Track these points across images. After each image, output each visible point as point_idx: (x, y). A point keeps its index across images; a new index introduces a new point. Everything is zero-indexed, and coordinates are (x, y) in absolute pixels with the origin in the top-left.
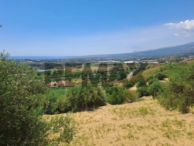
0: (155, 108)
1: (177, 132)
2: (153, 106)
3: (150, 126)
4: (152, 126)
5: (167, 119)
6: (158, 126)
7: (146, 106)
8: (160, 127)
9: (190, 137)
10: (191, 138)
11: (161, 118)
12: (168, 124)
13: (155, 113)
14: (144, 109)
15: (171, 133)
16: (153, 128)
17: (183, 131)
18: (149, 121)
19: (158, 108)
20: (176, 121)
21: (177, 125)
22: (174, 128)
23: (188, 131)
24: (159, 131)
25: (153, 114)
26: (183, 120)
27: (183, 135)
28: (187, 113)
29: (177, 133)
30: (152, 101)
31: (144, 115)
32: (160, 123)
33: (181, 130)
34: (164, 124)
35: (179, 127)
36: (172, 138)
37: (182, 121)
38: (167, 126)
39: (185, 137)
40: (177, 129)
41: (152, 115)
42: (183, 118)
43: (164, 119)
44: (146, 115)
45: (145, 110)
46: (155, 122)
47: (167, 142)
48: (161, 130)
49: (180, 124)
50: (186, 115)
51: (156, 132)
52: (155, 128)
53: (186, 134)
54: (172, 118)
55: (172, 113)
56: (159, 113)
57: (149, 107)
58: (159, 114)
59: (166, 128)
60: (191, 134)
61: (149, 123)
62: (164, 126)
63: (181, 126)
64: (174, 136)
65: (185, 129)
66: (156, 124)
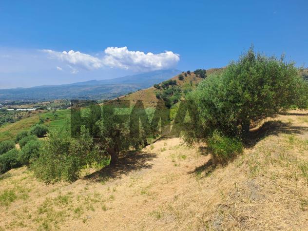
0: (29, 186)
1: (60, 214)
2: (26, 183)
3: (16, 222)
4: (19, 221)
5: (47, 199)
6: (30, 217)
7: (13, 186)
8: (33, 218)
9: (77, 215)
10: (79, 216)
11: (38, 200)
12: (47, 207)
13: (29, 193)
14: (9, 192)
15: (51, 220)
16: (21, 224)
17: (69, 209)
18: (14, 213)
19: (34, 185)
20: (60, 197)
21: (60, 204)
22: (57, 209)
23: (75, 208)
24: (33, 224)
25: (25, 197)
26: (70, 193)
27: (69, 216)
28: (76, 179)
29: (61, 216)
30: (24, 176)
31: (7, 205)
32: (35, 209)
33: (67, 208)
34: (41, 210)
35: (63, 206)
36: (53, 227)
37: (68, 195)
38: (46, 211)
39: (71, 218)
40: (61, 210)
41: (24, 199)
42: (70, 191)
44: (12, 203)
45: (10, 194)
46: (26, 211)
48: (35, 222)
49: (64, 200)
50: (74, 184)
51: (26, 228)
52: (26, 222)
53: (72, 213)
54: (54, 195)
55: (55, 187)
56: (37, 192)
57: (18, 187)
58: (36, 194)
59: (44, 215)
60: (79, 211)
61: (13, 217)
62: (41, 212)
63: (67, 204)
64: (56, 223)
65: (72, 206)
66: (27, 214)
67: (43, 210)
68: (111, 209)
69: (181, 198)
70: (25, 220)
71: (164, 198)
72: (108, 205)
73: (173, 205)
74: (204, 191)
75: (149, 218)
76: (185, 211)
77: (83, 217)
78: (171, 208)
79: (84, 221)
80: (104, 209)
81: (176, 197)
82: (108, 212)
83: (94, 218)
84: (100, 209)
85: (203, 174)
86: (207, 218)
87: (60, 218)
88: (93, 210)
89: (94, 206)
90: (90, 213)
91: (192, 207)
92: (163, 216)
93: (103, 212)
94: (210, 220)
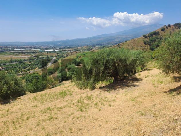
0: (72, 90)
1: (88, 105)
2: (71, 88)
3: (68, 105)
4: (69, 105)
5: (81, 96)
6: (74, 104)
7: (65, 89)
8: (75, 104)
9: (96, 106)
10: (97, 107)
11: (77, 97)
12: (81, 101)
13: (72, 93)
15: (83, 107)
17: (92, 103)
18: (67, 101)
19: (74, 89)
20: (87, 96)
21: (87, 100)
22: (86, 102)
23: (95, 103)
25: (71, 95)
26: (92, 95)
28: (95, 89)
30: (70, 84)
31: (63, 97)
32: (76, 101)
33: (90, 102)
34: (78, 101)
35: (89, 101)
36: (84, 111)
37: (91, 96)
38: (81, 102)
39: (93, 107)
40: (88, 103)
41: (70, 95)
42: (92, 94)
43: (79, 97)
44: (65, 97)
45: (64, 92)
46: (72, 101)
47: (80, 115)
48: (76, 107)
49: (89, 98)
51: (72, 109)
52: (72, 106)
53: (93, 105)
54: (84, 95)
55: (85, 91)
56: (76, 93)
57: (68, 90)
58: (76, 94)
59: (80, 104)
60: (97, 104)
61: (67, 103)
62: (79, 102)
63: (91, 100)
64: (86, 108)
65: (93, 101)
66: (72, 102)
67: (80, 101)
68: (113, 106)
69: (158, 106)
70: (72, 105)
71: (146, 105)
72: (112, 104)
73: (152, 109)
74: (175, 103)
75: (137, 114)
76: (160, 113)
77: (99, 108)
78: (150, 111)
79: (99, 110)
80: (110, 106)
81: (154, 105)
82: (112, 107)
83: (104, 109)
84: (108, 105)
85: (175, 93)
86: (177, 118)
87: (88, 106)
88: (104, 105)
89: (105, 103)
90: (102, 107)
91: (165, 111)
92: (145, 114)
93: (109, 107)
94: (178, 119)
